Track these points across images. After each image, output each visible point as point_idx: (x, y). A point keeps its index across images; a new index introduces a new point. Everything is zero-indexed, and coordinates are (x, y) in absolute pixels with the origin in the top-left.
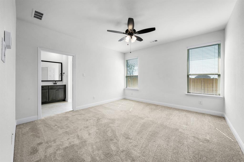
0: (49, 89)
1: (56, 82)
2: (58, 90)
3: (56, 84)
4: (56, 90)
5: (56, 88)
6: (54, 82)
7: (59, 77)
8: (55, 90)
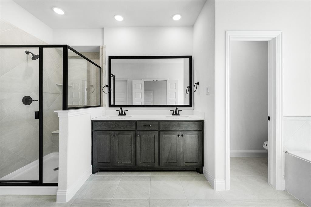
0: (159, 131)
1: (179, 109)
2: (182, 135)
3: (179, 114)
4: (178, 135)
5: (178, 129)
6: (174, 109)
7: (185, 96)
8: (175, 136)
